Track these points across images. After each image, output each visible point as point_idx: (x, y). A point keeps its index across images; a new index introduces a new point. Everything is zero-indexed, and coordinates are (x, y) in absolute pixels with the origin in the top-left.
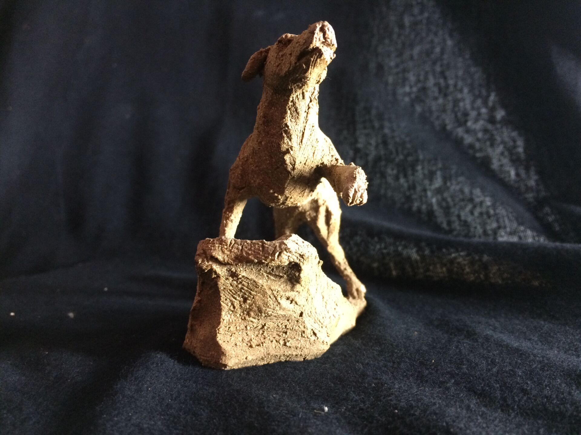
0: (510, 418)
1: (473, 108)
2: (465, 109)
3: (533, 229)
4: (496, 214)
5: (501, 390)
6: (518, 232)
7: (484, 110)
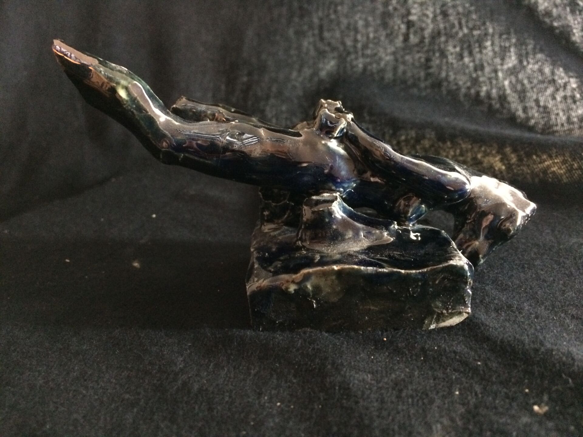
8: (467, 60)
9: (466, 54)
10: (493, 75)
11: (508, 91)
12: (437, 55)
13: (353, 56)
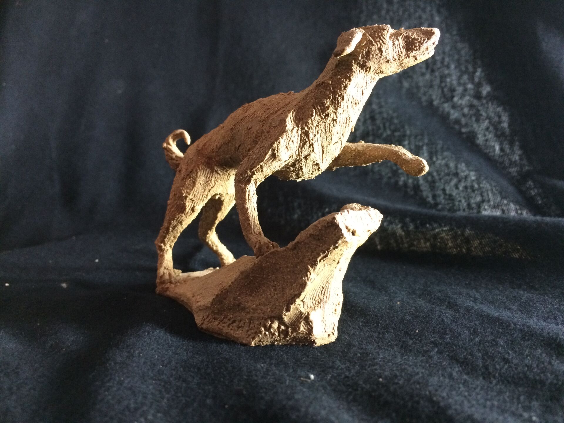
0: (491, 386)
1: (459, 84)
2: (451, 85)
3: (516, 202)
4: (480, 188)
5: (483, 359)
6: (501, 206)
7: (470, 86)
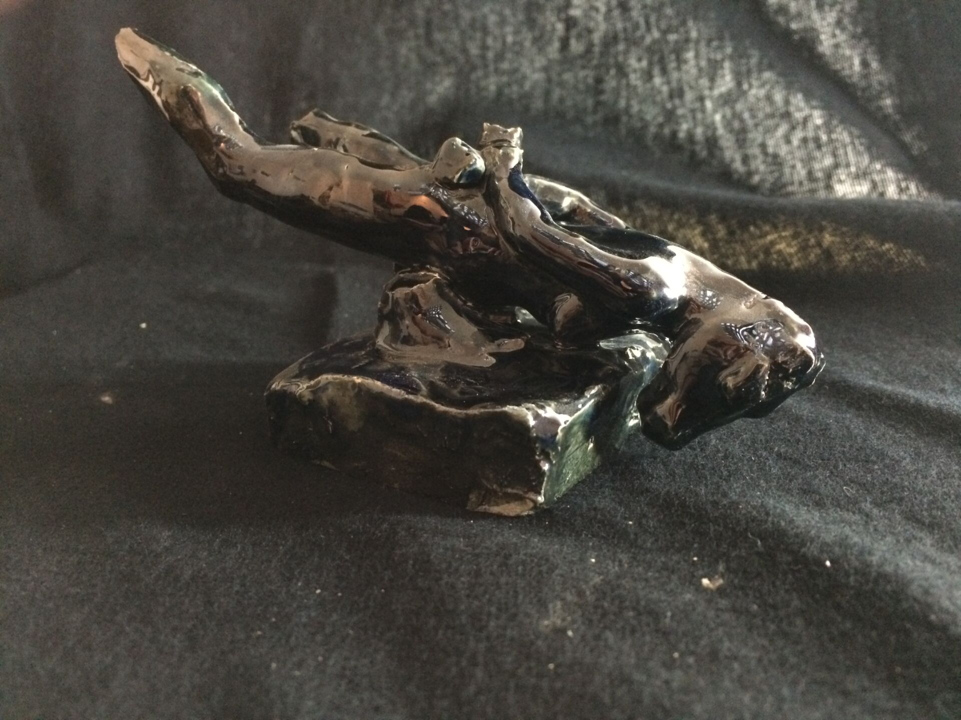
3: (898, 167)
4: (831, 141)
6: (870, 174)
8: (658, 81)
9: (656, 71)
10: (697, 105)
11: (721, 131)
12: (613, 72)
13: (480, 73)
